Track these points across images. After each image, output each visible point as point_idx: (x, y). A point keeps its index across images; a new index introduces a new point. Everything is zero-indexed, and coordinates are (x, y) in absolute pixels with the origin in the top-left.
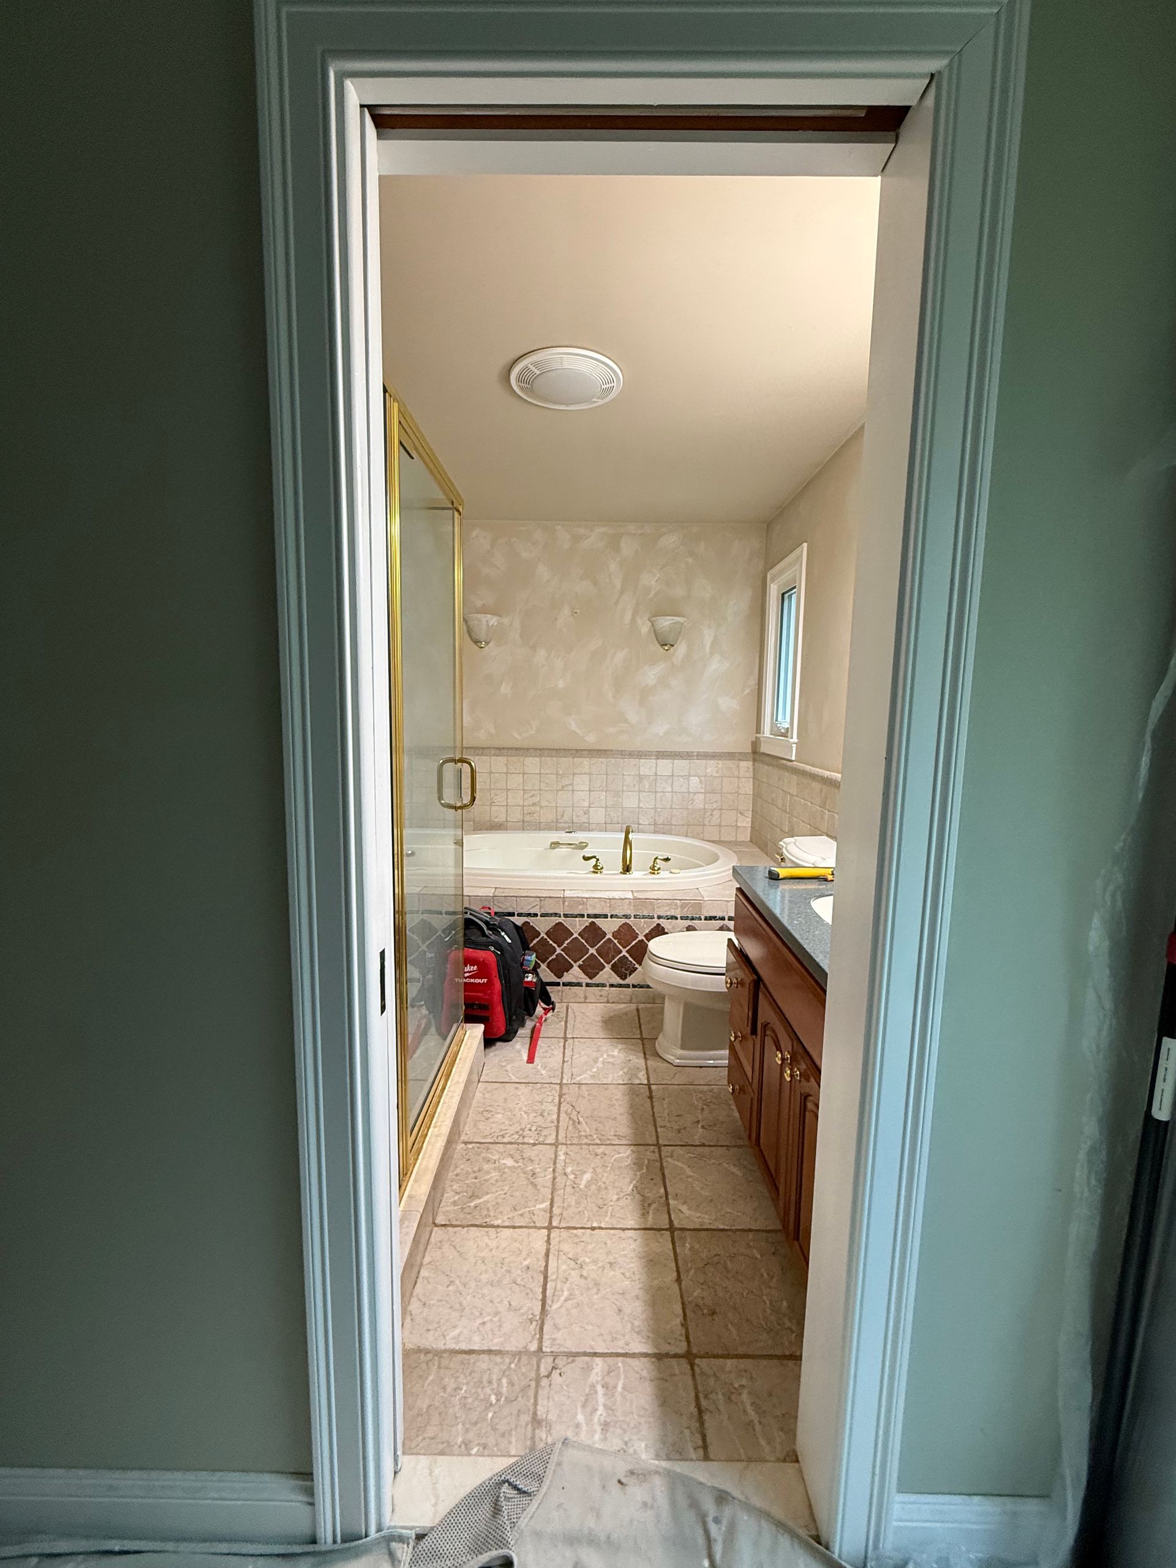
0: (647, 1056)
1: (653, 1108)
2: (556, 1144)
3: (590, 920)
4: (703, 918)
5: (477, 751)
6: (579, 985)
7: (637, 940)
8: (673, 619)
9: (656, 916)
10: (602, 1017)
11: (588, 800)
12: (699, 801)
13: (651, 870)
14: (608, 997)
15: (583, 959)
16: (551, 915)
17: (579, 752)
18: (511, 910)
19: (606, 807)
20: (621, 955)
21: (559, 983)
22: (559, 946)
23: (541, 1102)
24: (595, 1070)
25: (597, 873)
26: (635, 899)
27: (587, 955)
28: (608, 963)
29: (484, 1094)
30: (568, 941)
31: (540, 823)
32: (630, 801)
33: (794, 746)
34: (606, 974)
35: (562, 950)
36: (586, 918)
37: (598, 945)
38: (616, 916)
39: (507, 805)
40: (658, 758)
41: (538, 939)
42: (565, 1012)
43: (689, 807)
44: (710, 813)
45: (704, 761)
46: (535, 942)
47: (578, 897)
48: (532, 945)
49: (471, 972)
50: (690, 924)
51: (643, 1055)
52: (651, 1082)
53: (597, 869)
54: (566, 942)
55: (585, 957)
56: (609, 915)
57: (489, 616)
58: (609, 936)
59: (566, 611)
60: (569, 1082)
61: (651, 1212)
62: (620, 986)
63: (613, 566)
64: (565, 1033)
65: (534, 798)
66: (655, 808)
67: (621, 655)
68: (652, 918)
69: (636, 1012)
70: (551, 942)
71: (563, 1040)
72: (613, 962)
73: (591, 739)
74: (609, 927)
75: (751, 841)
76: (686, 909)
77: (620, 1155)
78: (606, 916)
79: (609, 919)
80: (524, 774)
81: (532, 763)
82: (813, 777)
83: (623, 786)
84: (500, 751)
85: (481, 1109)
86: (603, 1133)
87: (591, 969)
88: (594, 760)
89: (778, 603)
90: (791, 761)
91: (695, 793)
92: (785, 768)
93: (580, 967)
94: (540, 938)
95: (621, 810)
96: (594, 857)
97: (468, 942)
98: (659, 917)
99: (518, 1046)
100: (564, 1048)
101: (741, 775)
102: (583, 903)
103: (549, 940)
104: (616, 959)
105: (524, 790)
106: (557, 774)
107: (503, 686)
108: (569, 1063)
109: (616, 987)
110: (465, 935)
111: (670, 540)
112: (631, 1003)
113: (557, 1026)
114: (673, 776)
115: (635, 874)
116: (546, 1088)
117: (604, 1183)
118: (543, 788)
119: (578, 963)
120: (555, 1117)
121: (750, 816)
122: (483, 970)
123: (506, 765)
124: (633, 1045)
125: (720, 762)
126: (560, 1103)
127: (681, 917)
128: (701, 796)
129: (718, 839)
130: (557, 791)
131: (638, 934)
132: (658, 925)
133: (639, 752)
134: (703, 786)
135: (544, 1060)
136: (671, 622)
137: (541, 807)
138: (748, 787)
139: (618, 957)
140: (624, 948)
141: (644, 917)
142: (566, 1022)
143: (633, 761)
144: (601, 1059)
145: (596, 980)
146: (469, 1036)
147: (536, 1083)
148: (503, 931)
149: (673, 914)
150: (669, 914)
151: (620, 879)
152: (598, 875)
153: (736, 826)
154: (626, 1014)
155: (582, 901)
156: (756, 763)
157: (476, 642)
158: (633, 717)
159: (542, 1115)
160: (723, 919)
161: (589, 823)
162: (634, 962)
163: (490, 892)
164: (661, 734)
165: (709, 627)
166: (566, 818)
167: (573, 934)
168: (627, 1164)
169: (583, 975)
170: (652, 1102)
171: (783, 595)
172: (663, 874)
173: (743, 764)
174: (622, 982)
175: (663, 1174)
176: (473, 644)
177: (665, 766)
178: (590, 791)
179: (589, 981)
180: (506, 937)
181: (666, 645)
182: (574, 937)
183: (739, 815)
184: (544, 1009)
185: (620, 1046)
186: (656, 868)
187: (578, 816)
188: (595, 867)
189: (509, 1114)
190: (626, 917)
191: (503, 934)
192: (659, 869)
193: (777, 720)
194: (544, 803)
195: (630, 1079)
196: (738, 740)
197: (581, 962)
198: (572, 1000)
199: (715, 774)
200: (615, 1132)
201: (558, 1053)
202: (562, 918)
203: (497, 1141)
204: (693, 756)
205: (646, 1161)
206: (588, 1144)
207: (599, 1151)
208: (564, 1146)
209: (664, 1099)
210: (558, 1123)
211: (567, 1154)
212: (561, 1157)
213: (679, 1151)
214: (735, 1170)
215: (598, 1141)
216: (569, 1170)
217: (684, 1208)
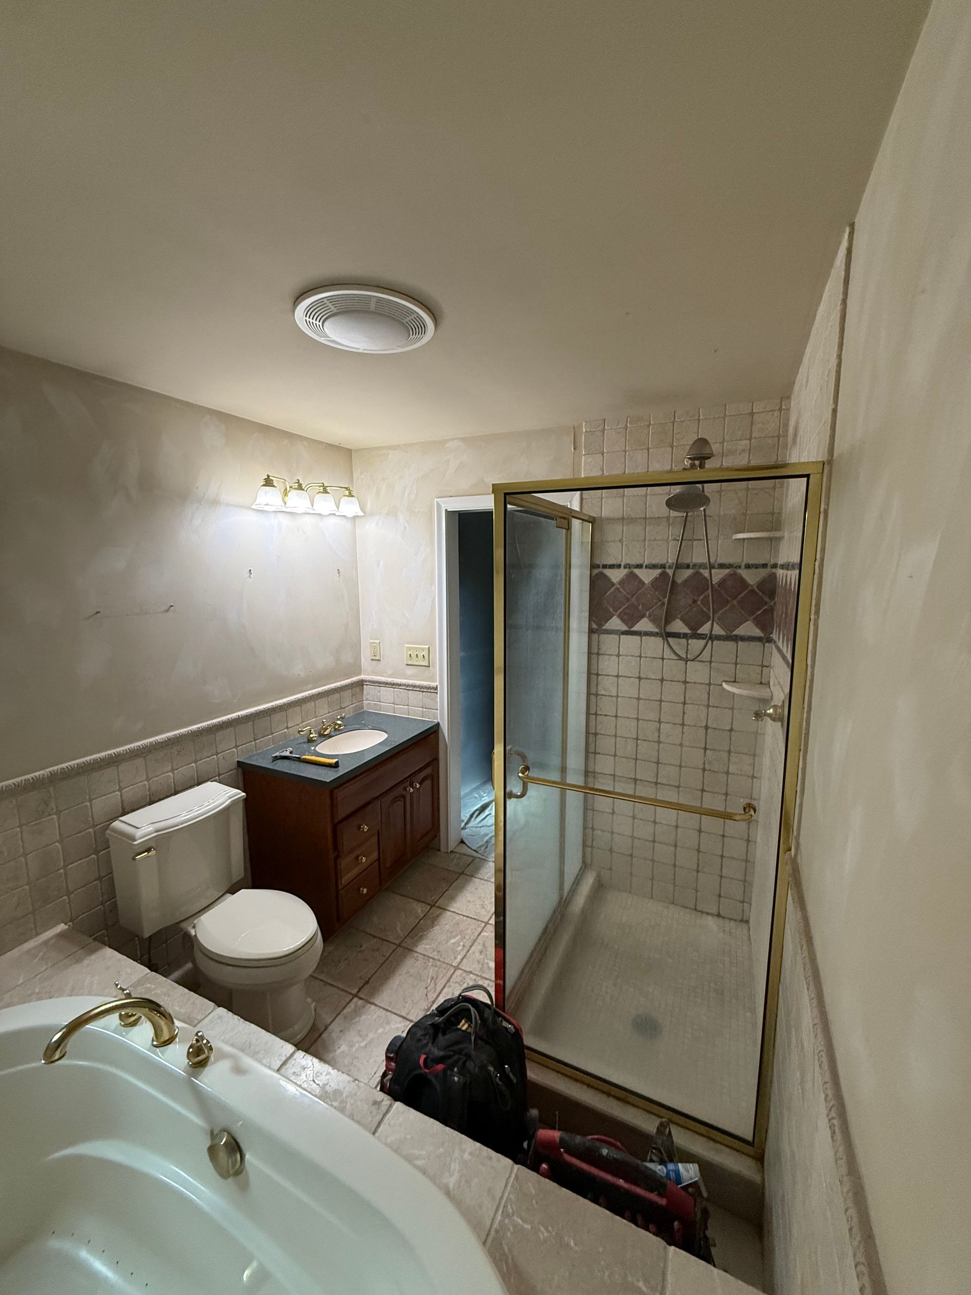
1: (375, 973)
61: (435, 915)
77: (425, 947)
86: (423, 965)
117: (446, 934)
168: (425, 942)
170: (370, 979)
175: (412, 930)
195: (363, 1007)
200: (415, 963)
205: (415, 939)
206: (439, 960)
207: (435, 953)
208: (453, 964)
209: (360, 977)
210: (446, 984)
211: (455, 958)
212: (459, 957)
213: (391, 939)
214: (375, 919)
215: (431, 960)
216: (460, 948)
217: (420, 911)
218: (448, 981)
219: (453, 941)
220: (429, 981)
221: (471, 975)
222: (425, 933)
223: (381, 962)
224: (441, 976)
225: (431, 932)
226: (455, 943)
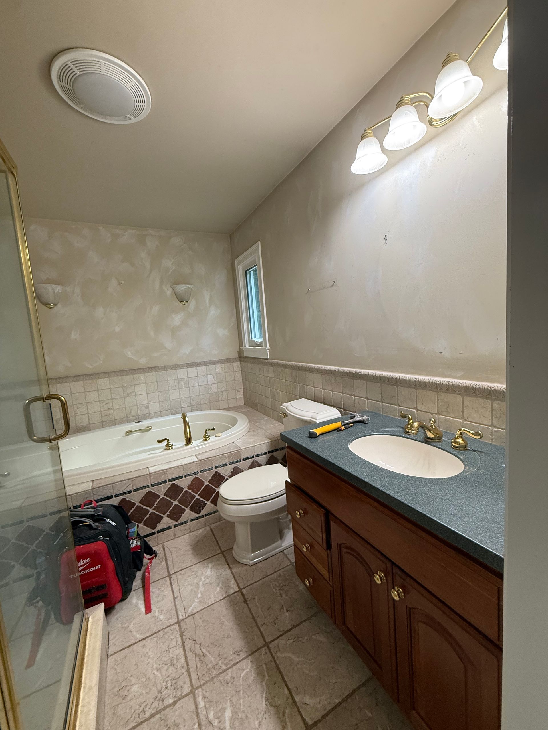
0: (231, 566)
1: (250, 610)
2: (192, 692)
3: (171, 483)
4: (242, 460)
5: (58, 380)
6: (169, 528)
7: (204, 485)
8: (186, 286)
9: (214, 467)
10: (191, 545)
11: (147, 399)
12: (214, 388)
13: (204, 439)
14: (190, 529)
15: (169, 510)
16: (142, 488)
17: (137, 371)
18: (109, 494)
19: (159, 401)
20: (195, 498)
21: (155, 532)
22: (151, 508)
23: (168, 650)
24: (199, 595)
25: (169, 449)
26: (199, 460)
27: (172, 507)
28: (187, 507)
29: (115, 669)
30: (157, 502)
31: (115, 420)
32: (174, 395)
33: (268, 351)
34: (188, 514)
35: (153, 509)
36: (168, 483)
37: (179, 498)
38: (189, 475)
39: (88, 413)
40: (188, 368)
41: (134, 508)
42: (163, 553)
43: (210, 392)
44: (221, 394)
45: (214, 366)
46: (132, 511)
47: (160, 471)
48: (130, 513)
49: (85, 565)
50: (235, 466)
51: (227, 566)
52: (241, 587)
53: (168, 447)
54: (156, 503)
55: (171, 508)
56: (184, 476)
57: (54, 286)
58: (185, 489)
59: (114, 283)
60: (184, 617)
61: (287, 720)
62: (197, 518)
63: (143, 255)
64: (168, 571)
65: (108, 405)
66: (190, 397)
67: (156, 309)
68: (212, 469)
69: (211, 532)
70: (144, 507)
71: (168, 579)
72: (190, 505)
73: (143, 362)
74: (184, 484)
75: (245, 404)
76: (231, 458)
77: (245, 671)
78: (181, 477)
79: (184, 478)
80: (98, 391)
81: (103, 383)
82: (285, 366)
83: (168, 387)
84: (77, 377)
85: (117, 689)
86: (225, 656)
87: (176, 515)
88: (147, 374)
89: (244, 276)
90: (267, 359)
91: (212, 384)
92: (265, 364)
93: (168, 516)
94: (135, 507)
95: (169, 401)
96: (166, 439)
97: (78, 540)
98: (216, 467)
99: (134, 601)
100: (171, 585)
101: (235, 370)
102: (165, 473)
103: (142, 506)
104: (192, 503)
105: (100, 401)
106: (123, 387)
107: (73, 333)
108: (179, 598)
109: (195, 520)
110: (74, 534)
111: (177, 241)
112: (206, 526)
113: (160, 567)
114: (197, 376)
115: (194, 443)
116: (168, 632)
117: (244, 712)
118: (114, 397)
119: (166, 514)
120: (183, 660)
121: (243, 391)
122: (96, 558)
123: (84, 386)
124: (218, 560)
125: (223, 365)
126: (183, 643)
127: (229, 463)
128: (215, 385)
129: (228, 407)
130: (124, 397)
131: (204, 482)
132: (216, 472)
133: (175, 365)
134: (216, 379)
135: (159, 604)
136: (185, 288)
137: (114, 410)
138: (239, 376)
139: (193, 501)
140: (196, 493)
141: (206, 470)
142: (166, 560)
143: (172, 372)
144: (201, 583)
145: (181, 521)
146: (93, 623)
147: (159, 631)
148: (108, 518)
149: (224, 463)
150: (222, 463)
151: (186, 449)
152: (170, 451)
153: (236, 398)
154: (205, 536)
155: (164, 472)
156: (242, 363)
157: (46, 304)
158: (168, 345)
159: (172, 665)
160: (253, 457)
161: (150, 414)
162: (204, 500)
163: (89, 486)
164: (187, 353)
165: (207, 291)
166: (134, 413)
167: (160, 496)
168: (252, 678)
169: (171, 521)
170: (247, 605)
171: (246, 272)
172: (212, 438)
173: (235, 364)
174: (198, 516)
175: (281, 672)
176: (43, 306)
177: (192, 371)
178: (147, 393)
179: (176, 523)
180: (111, 522)
181: (183, 301)
182: (161, 498)
183: (237, 392)
184: (149, 559)
185: (210, 565)
186: (207, 437)
187: (141, 411)
188: (167, 445)
189: (144, 679)
190: (195, 473)
191: (108, 520)
192: (209, 436)
193: (252, 338)
194: (116, 407)
195: (227, 592)
196: (231, 352)
197: (168, 513)
198: (166, 540)
199: (221, 372)
200: (234, 649)
201: (167, 591)
202: (151, 488)
203: (140, 721)
204: (208, 363)
205: (264, 666)
206: (218, 675)
207: (228, 678)
208: (200, 690)
209: (254, 598)
210: (188, 665)
211: (204, 697)
212: (201, 704)
213: (281, 641)
214: (321, 638)
215: (224, 667)
216: (211, 716)
217: (307, 700)
218: (188, 671)
219: (228, 714)
220: (204, 651)
221: (171, 701)
222: (264, 683)
223: (258, 620)
224: (199, 665)
225: (262, 693)
226: (223, 715)
